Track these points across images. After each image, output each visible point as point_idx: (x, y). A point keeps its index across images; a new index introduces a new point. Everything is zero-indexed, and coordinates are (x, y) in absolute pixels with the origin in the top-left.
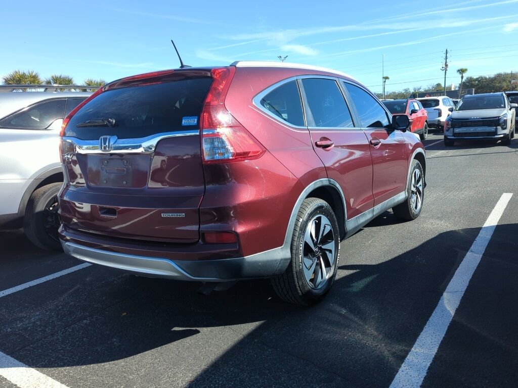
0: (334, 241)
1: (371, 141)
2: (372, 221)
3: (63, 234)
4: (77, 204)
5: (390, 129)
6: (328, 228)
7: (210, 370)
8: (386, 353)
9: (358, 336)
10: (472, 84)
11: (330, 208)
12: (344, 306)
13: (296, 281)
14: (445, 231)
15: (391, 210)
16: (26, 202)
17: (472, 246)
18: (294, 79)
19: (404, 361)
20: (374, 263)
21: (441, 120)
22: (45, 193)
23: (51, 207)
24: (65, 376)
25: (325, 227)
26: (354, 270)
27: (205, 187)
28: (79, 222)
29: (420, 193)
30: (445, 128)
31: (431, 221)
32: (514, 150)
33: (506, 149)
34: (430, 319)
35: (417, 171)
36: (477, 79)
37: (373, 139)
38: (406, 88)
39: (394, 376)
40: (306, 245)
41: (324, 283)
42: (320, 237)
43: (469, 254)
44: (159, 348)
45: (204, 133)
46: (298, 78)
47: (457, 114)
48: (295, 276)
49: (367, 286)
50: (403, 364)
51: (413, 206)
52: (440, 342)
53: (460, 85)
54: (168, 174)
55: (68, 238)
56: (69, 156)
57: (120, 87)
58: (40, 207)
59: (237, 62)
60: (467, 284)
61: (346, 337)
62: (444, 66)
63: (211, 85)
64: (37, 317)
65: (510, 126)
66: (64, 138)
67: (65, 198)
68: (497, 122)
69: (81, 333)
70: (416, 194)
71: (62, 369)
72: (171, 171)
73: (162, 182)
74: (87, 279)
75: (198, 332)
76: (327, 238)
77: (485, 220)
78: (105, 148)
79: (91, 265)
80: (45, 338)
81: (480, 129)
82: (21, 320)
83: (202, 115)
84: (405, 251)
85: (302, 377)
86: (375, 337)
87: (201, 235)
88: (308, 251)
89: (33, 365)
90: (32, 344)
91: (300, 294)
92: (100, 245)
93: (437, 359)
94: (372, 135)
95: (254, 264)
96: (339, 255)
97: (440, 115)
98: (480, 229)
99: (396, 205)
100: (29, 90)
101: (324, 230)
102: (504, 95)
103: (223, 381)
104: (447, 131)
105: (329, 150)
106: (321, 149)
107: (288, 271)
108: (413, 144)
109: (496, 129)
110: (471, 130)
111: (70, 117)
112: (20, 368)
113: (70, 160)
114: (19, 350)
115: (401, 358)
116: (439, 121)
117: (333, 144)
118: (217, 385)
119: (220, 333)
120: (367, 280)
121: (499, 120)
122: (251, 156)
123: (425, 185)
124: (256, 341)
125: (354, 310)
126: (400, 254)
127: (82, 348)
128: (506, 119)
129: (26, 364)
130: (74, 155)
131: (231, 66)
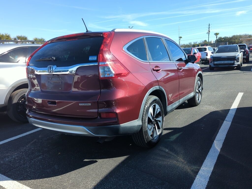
0: (161, 117)
1: (178, 68)
2: (179, 106)
3: (29, 114)
4: (35, 99)
5: (187, 62)
6: (159, 110)
7: (104, 180)
8: (189, 170)
9: (175, 162)
10: (221, 40)
11: (160, 100)
12: (167, 148)
13: (144, 136)
14: (213, 111)
15: (187, 101)
16: (8, 99)
17: (226, 118)
18: (142, 37)
19: (197, 174)
20: (180, 127)
21: (208, 58)
22: (17, 94)
23: (20, 101)
24: (32, 184)
25: (157, 110)
26: (170, 130)
27: (101, 91)
28: (36, 108)
29: (200, 93)
30: (210, 62)
31: (206, 106)
32: (243, 72)
33: (239, 71)
34: (209, 153)
35: (199, 82)
36: (224, 38)
37: (179, 67)
38: (190, 42)
39: (194, 181)
40: (149, 118)
41: (157, 137)
42: (155, 115)
43: (225, 122)
44: (78, 170)
45: (100, 64)
46: (144, 37)
47: (215, 55)
48: (144, 133)
49: (177, 138)
50: (197, 175)
51: (197, 99)
52: (214, 165)
53: (216, 41)
54: (81, 84)
55: (31, 116)
56: (31, 76)
57: (57, 41)
58: (15, 101)
59: (115, 29)
60: (225, 136)
61: (169, 163)
62: (208, 32)
63: (103, 40)
64: (16, 156)
65: (241, 60)
66: (28, 67)
67: (29, 96)
68: (234, 59)
69: (38, 163)
70: (198, 93)
71: (30, 181)
72: (82, 83)
73: (78, 88)
74: (40, 137)
75: (97, 161)
76: (158, 115)
77: (231, 106)
78: (50, 71)
79: (42, 129)
80: (21, 166)
81: (226, 62)
82: (8, 157)
83: (99, 55)
84: (195, 121)
85: (149, 183)
86: (183, 163)
87: (99, 114)
88: (150, 121)
89: (15, 179)
90: (14, 169)
91: (146, 142)
92: (47, 119)
93: (213, 173)
94: (178, 65)
95: (125, 128)
96: (164, 123)
97: (207, 55)
98: (229, 110)
99: (189, 99)
100: (5, 43)
101: (157, 111)
102: (238, 46)
103: (111, 185)
104: (211, 63)
105: (159, 72)
106: (155, 72)
107: (141, 131)
108: (197, 69)
109: (234, 62)
110: (222, 62)
111: (31, 56)
112: (9, 181)
113: (32, 77)
114: (8, 172)
115: (196, 173)
116: (206, 58)
117: (161, 69)
118: (108, 187)
119: (108, 162)
120: (177, 135)
121: (235, 57)
122: (123, 75)
123: (202, 89)
124: (125, 165)
125: (172, 150)
126: (192, 122)
127: (39, 171)
128: (238, 57)
129: (12, 179)
130: (34, 75)
131: (112, 31)
